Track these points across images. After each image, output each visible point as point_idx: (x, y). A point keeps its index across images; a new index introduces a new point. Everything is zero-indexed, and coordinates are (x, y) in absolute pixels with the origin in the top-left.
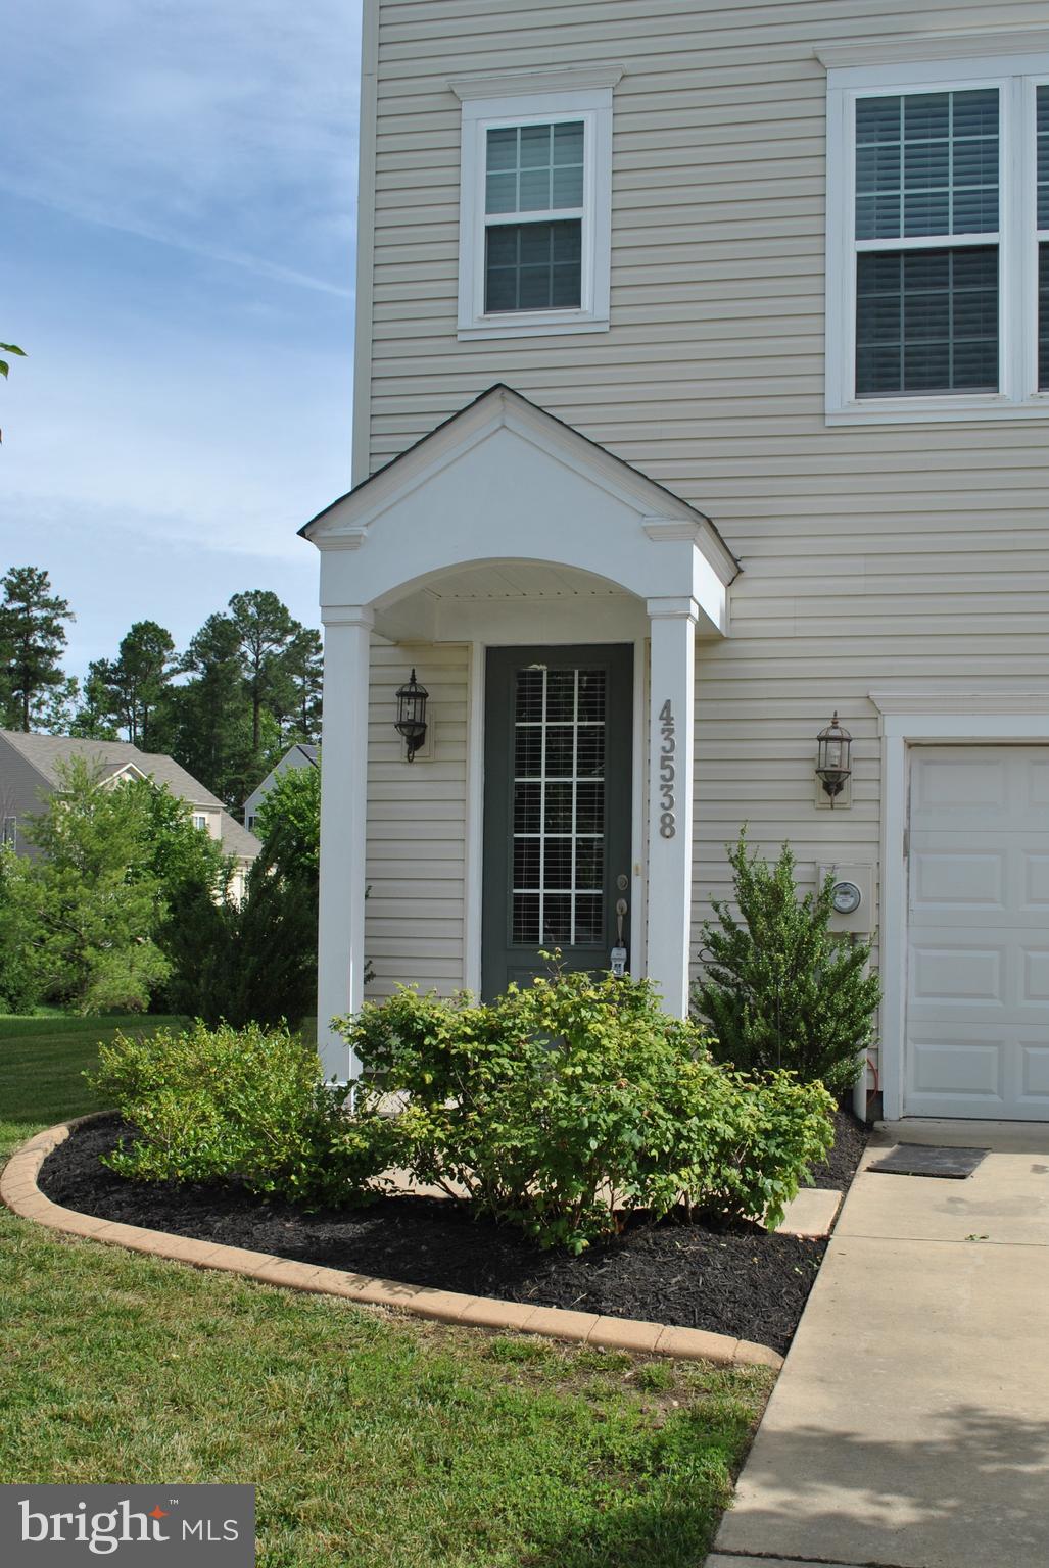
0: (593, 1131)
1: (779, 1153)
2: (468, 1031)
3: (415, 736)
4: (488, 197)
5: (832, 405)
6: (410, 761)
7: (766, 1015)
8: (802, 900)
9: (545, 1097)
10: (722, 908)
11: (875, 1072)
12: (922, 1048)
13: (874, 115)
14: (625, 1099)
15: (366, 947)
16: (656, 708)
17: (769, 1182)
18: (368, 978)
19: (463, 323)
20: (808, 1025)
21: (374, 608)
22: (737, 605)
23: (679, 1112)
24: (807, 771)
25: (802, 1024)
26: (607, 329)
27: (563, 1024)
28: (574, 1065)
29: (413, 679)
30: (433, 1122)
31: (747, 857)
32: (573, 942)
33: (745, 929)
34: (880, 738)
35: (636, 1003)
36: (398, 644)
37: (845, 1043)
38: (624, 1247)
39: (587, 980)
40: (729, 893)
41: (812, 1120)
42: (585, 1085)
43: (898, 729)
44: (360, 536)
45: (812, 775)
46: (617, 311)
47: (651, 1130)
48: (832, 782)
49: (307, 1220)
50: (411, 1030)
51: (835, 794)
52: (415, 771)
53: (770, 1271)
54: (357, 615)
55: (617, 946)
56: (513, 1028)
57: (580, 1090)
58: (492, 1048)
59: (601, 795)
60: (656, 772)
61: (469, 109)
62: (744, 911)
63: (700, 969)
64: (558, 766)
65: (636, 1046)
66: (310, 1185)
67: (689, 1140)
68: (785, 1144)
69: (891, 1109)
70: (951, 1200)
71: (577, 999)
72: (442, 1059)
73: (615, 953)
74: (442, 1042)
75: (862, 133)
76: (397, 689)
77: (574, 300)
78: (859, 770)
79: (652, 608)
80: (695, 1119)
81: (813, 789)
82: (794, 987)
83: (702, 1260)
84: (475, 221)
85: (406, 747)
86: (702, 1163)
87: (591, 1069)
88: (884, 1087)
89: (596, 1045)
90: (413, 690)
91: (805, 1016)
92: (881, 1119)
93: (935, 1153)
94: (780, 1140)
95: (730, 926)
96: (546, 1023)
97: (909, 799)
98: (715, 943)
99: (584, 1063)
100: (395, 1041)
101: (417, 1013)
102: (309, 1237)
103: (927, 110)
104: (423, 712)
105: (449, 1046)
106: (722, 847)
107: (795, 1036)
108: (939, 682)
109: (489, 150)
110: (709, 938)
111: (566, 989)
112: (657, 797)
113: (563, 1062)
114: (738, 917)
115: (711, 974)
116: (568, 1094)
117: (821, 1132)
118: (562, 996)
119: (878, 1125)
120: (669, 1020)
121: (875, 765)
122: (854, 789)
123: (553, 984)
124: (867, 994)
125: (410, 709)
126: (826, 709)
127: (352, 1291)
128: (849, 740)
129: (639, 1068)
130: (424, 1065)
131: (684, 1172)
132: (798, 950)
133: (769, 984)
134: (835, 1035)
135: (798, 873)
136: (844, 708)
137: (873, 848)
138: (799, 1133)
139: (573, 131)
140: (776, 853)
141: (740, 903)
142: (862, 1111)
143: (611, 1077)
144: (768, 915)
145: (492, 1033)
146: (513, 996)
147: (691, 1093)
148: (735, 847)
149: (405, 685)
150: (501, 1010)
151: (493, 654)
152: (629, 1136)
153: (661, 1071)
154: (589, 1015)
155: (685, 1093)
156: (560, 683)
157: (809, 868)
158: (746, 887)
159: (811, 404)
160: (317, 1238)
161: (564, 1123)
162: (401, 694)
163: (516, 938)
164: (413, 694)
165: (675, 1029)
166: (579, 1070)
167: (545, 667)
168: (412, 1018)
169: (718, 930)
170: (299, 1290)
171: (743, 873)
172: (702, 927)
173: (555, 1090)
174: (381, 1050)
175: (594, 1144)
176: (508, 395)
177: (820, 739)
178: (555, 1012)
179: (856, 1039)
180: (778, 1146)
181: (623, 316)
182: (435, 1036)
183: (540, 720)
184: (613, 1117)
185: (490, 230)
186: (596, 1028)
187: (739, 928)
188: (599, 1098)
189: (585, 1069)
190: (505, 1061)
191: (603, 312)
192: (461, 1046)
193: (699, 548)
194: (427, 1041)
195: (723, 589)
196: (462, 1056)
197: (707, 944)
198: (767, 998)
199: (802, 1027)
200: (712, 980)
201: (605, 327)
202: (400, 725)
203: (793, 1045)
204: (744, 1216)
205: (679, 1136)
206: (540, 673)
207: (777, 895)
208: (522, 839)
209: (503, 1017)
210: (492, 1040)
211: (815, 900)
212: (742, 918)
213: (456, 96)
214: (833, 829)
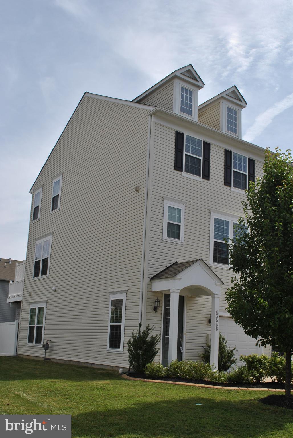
4: (168, 217)
5: (210, 263)
19: (164, 238)
24: (206, 319)
51: (210, 323)
55: (181, 347)
61: (166, 202)
75: (215, 223)
77: (179, 238)
90: (158, 301)
103: (222, 222)
109: (168, 209)
128: (211, 315)
139: (180, 210)
163: (166, 345)
185: (168, 223)
191: (183, 241)
201: (183, 244)
213: (163, 199)
214: (209, 328)
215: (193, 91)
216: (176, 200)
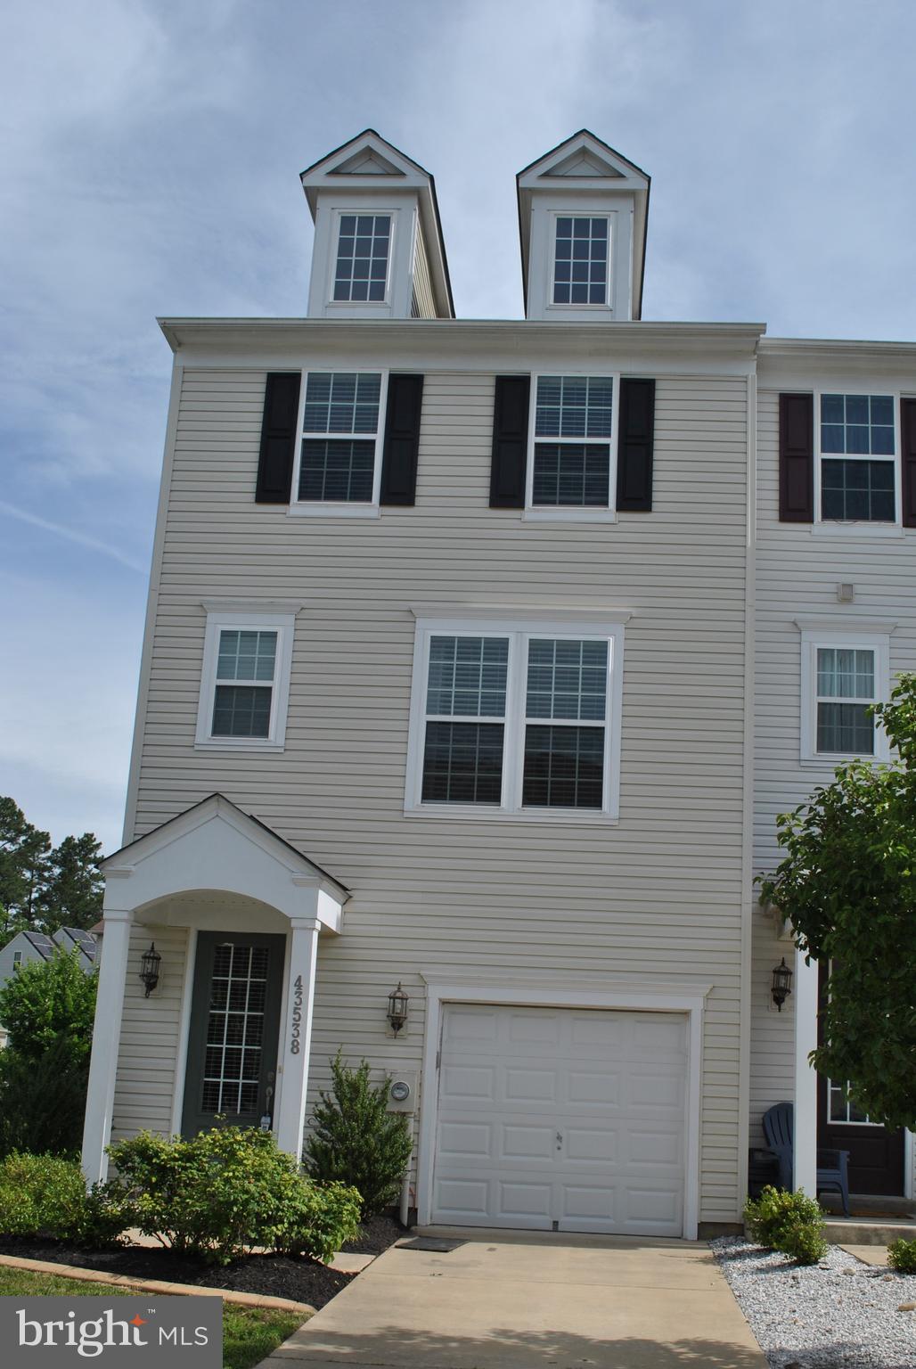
0: (235, 1202)
1: (330, 1222)
2: (177, 1155)
3: (151, 982)
4: (219, 667)
5: (408, 805)
6: (147, 997)
7: (345, 1158)
8: (372, 1091)
9: (213, 1186)
10: (325, 1095)
11: (413, 1196)
12: (443, 1183)
13: (440, 646)
14: (252, 1188)
15: (114, 1111)
16: (293, 979)
17: (324, 1236)
18: (113, 1128)
19: (199, 740)
20: (369, 1165)
21: (135, 911)
22: (348, 916)
23: (280, 1199)
24: (383, 1015)
25: (364, 1164)
26: (282, 751)
27: (224, 1151)
28: (229, 1172)
29: (153, 948)
30: (155, 1202)
31: (342, 1065)
32: (238, 1112)
33: (337, 1108)
34: (425, 998)
35: (263, 1144)
36: (145, 926)
37: (389, 1176)
38: (248, 1264)
39: (238, 1130)
40: (329, 1086)
41: (349, 1207)
42: (233, 1181)
43: (436, 993)
44: (130, 871)
45: (385, 1018)
46: (288, 741)
47: (263, 1204)
48: (397, 1023)
49: (84, 1252)
50: (145, 1153)
51: (398, 1030)
52: (150, 1003)
53: (321, 1280)
54: (125, 915)
55: (265, 1116)
56: (199, 1155)
57: (231, 1183)
58: (188, 1165)
59: (262, 1023)
60: (291, 1016)
61: (211, 617)
62: (337, 1097)
63: (311, 1131)
64: (237, 1004)
65: (261, 1165)
66: (87, 1235)
67: (283, 1211)
68: (334, 1218)
69: (424, 1219)
70: (433, 1261)
71: (232, 1140)
72: (162, 1170)
73: (263, 1119)
74: (162, 1161)
75: (434, 654)
76: (143, 953)
77: (264, 732)
78: (412, 1016)
79: (294, 923)
80: (287, 1201)
81: (385, 1026)
82: (362, 1142)
83: (285, 1272)
84: (210, 682)
85: (145, 989)
86: (290, 1223)
87: (237, 1174)
88: (419, 1206)
89: (240, 1163)
90: (152, 955)
91: (368, 1159)
92: (416, 1225)
93: (437, 1241)
94: (332, 1216)
95: (329, 1106)
96: (217, 1150)
97: (442, 1034)
98: (320, 1115)
99: (233, 1171)
100: (137, 1159)
101: (151, 1145)
102: (87, 1259)
103: (469, 646)
104: (157, 968)
105: (166, 1163)
106: (327, 1058)
107: (362, 1171)
108: (462, 967)
109: (222, 641)
110: (318, 1112)
111: (227, 1134)
112: (290, 1030)
113: (223, 1170)
114: (334, 1100)
115: (317, 1134)
116: (224, 1185)
117: (352, 1213)
118: (225, 1138)
119: (413, 1228)
120: (280, 1153)
121: (422, 1014)
122: (410, 1027)
123: (221, 1132)
124: (404, 1148)
125: (149, 966)
126: (395, 979)
127: (112, 1280)
128: (407, 999)
129: (261, 1174)
130: (152, 1173)
131: (279, 1227)
132: (367, 1121)
133: (348, 1140)
134: (384, 1171)
135: (373, 1075)
136: (405, 980)
137: (419, 1062)
138: (341, 1213)
139: (271, 636)
140: (357, 1063)
141: (336, 1093)
142: (405, 1220)
143: (247, 1178)
144: (351, 1100)
145: (188, 1157)
146: (201, 1138)
147: (286, 1188)
148: (335, 1058)
149: (148, 951)
150: (194, 1145)
151: (202, 935)
152: (253, 1206)
153: (273, 1178)
154: (237, 1147)
155: (283, 1188)
156: (241, 953)
157: (381, 1072)
158: (339, 1083)
159: (395, 804)
160: (91, 1260)
161: (221, 1199)
162: (145, 957)
163: (204, 1108)
164: (152, 957)
165: (283, 1158)
166: (231, 1174)
167: (232, 945)
168: (147, 1148)
169: (322, 1107)
170: (84, 1280)
171: (338, 1075)
172: (313, 1106)
173: (218, 1183)
174: (130, 1164)
175: (235, 1209)
176: (221, 799)
177: (390, 998)
178: (221, 1145)
179: (395, 1173)
180: (330, 1219)
181: (292, 744)
182: (159, 1158)
183: (228, 976)
184: (246, 1196)
185: (218, 688)
186: (241, 1154)
187: (335, 1107)
188: (240, 1187)
189: (234, 1173)
190: (194, 1172)
191: (281, 742)
192: (172, 1163)
193: (324, 891)
194: (154, 1161)
195: (340, 907)
196: (172, 1169)
197: (316, 1116)
198: (347, 1148)
199: (365, 1165)
200: (318, 1138)
201: (282, 750)
202: (142, 976)
203: (359, 1175)
204: (313, 1257)
205: (278, 1209)
206: (230, 948)
207: (355, 1088)
208: (211, 1048)
209: (194, 1149)
210: (188, 1161)
211: (380, 1091)
212: (336, 1101)
213: (204, 609)
214: (396, 1050)
215: (392, 213)
216: (251, 604)
